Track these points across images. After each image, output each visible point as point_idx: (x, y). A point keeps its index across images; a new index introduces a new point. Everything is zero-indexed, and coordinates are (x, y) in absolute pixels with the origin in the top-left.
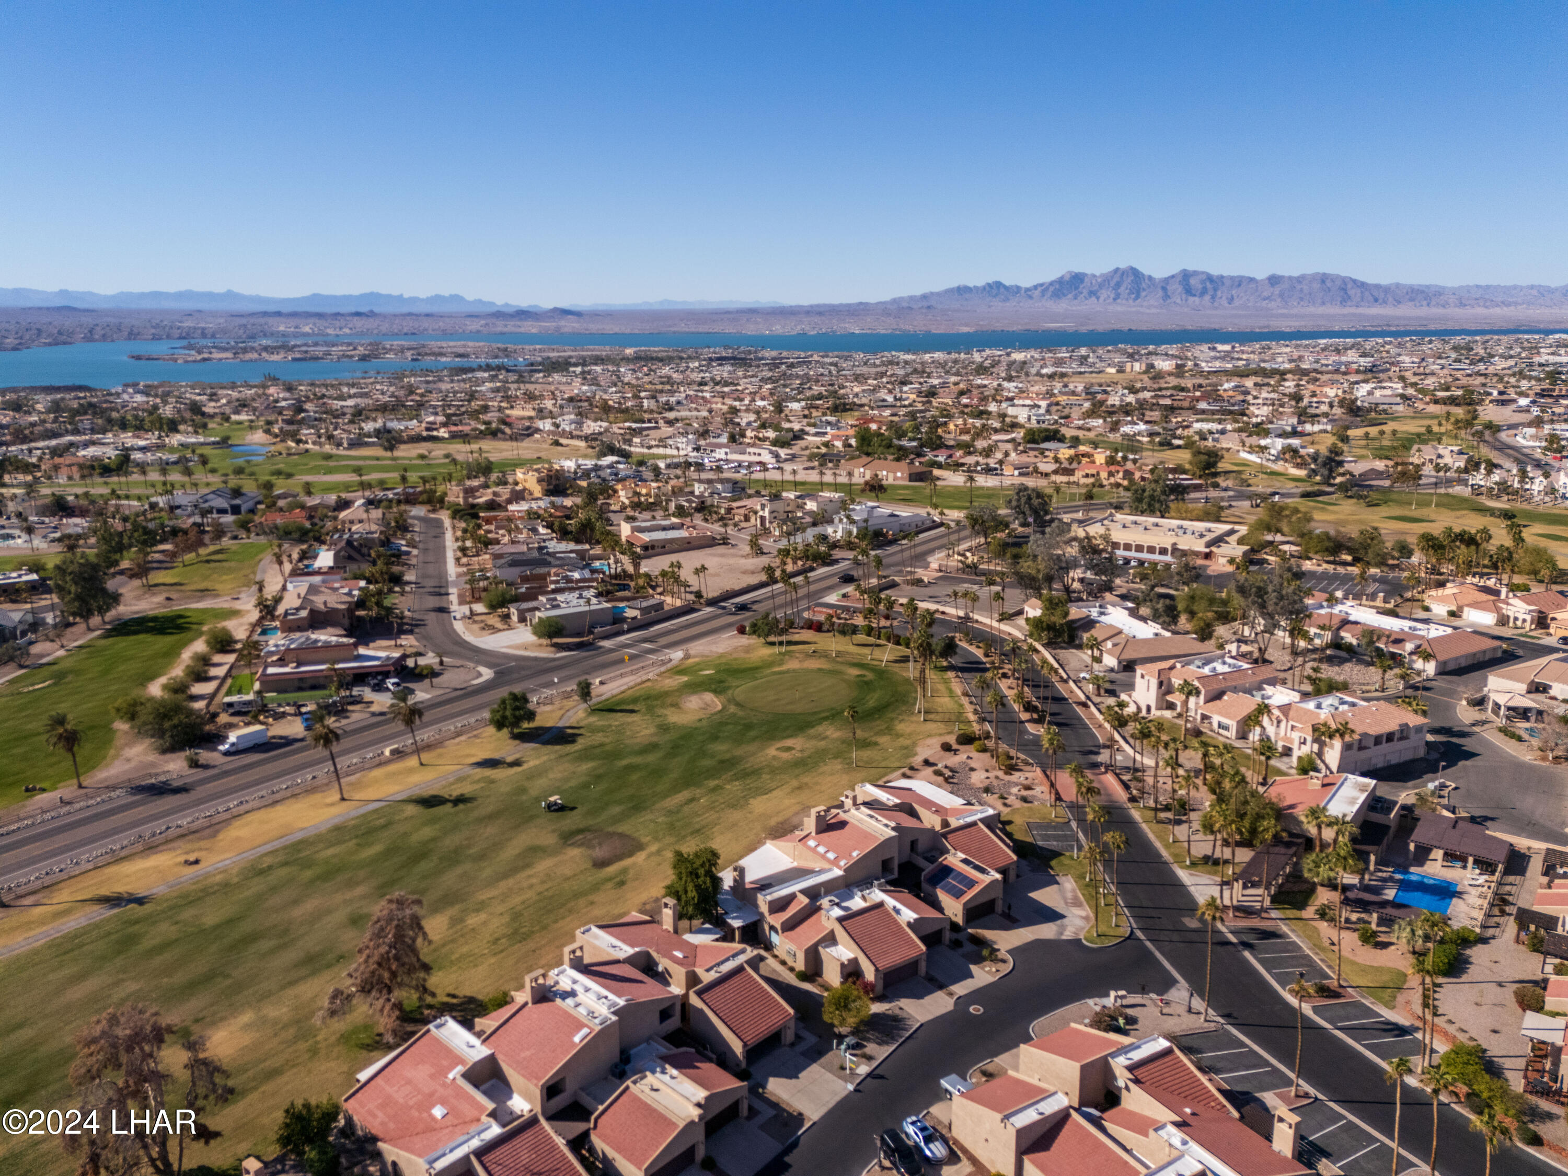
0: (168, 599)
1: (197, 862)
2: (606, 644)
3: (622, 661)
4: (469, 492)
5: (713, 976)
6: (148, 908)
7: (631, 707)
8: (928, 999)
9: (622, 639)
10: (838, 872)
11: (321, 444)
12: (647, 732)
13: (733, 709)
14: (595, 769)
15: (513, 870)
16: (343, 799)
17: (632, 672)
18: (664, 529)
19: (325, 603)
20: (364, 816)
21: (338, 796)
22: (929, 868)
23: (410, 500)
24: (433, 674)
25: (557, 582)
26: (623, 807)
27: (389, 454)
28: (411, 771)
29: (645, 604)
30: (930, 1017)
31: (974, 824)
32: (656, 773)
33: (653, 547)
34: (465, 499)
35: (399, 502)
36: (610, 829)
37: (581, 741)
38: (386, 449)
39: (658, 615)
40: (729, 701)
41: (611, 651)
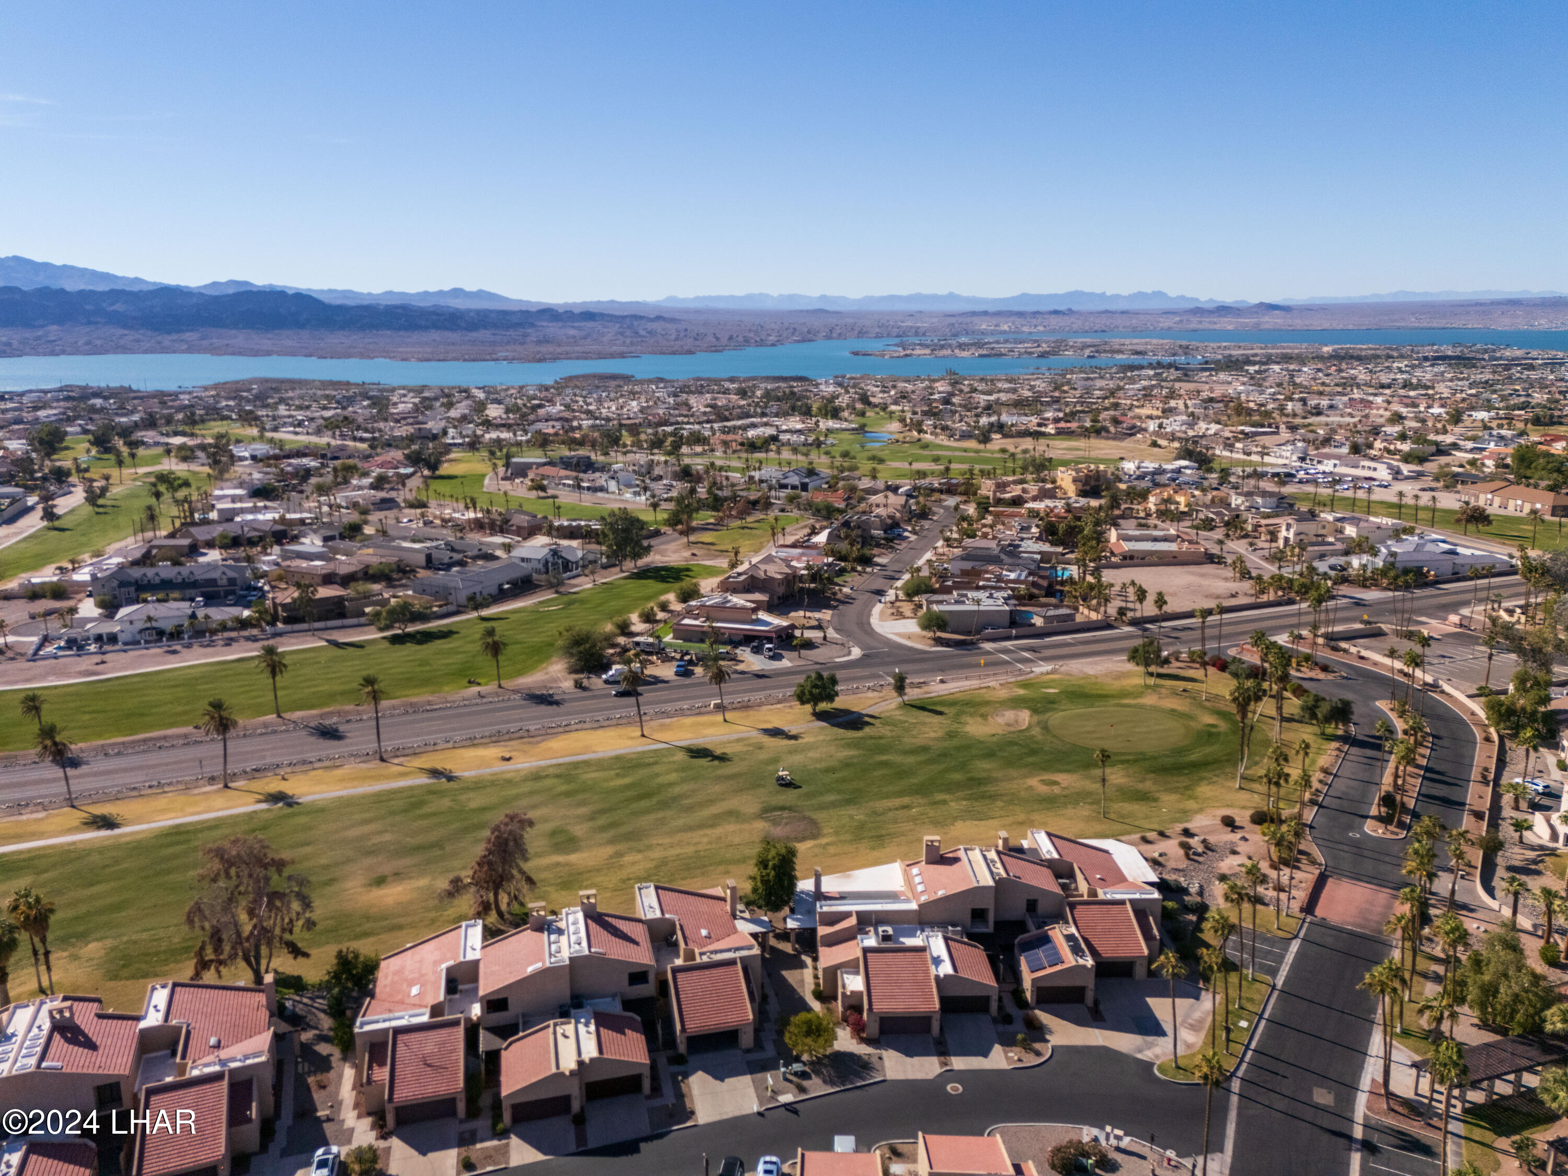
0: (694, 555)
1: (509, 759)
2: (988, 646)
3: (978, 665)
4: (1001, 487)
5: (705, 959)
6: (452, 784)
7: (939, 708)
8: (916, 1060)
9: (1008, 644)
10: (914, 906)
11: (936, 435)
12: (933, 735)
13: (1036, 731)
14: (852, 757)
15: (701, 826)
16: (643, 736)
17: (979, 677)
18: (1156, 539)
19: (765, 571)
20: (644, 752)
21: (639, 733)
22: (1034, 932)
23: (950, 490)
24: (809, 645)
25: (989, 580)
26: (839, 797)
27: (982, 447)
28: (713, 724)
29: (1052, 613)
30: (901, 1077)
31: (1122, 902)
32: (902, 773)
33: (1132, 558)
34: (995, 492)
35: (941, 491)
36: (808, 814)
37: (867, 730)
38: (980, 442)
39: (1067, 626)
40: (1039, 723)
41: (988, 653)
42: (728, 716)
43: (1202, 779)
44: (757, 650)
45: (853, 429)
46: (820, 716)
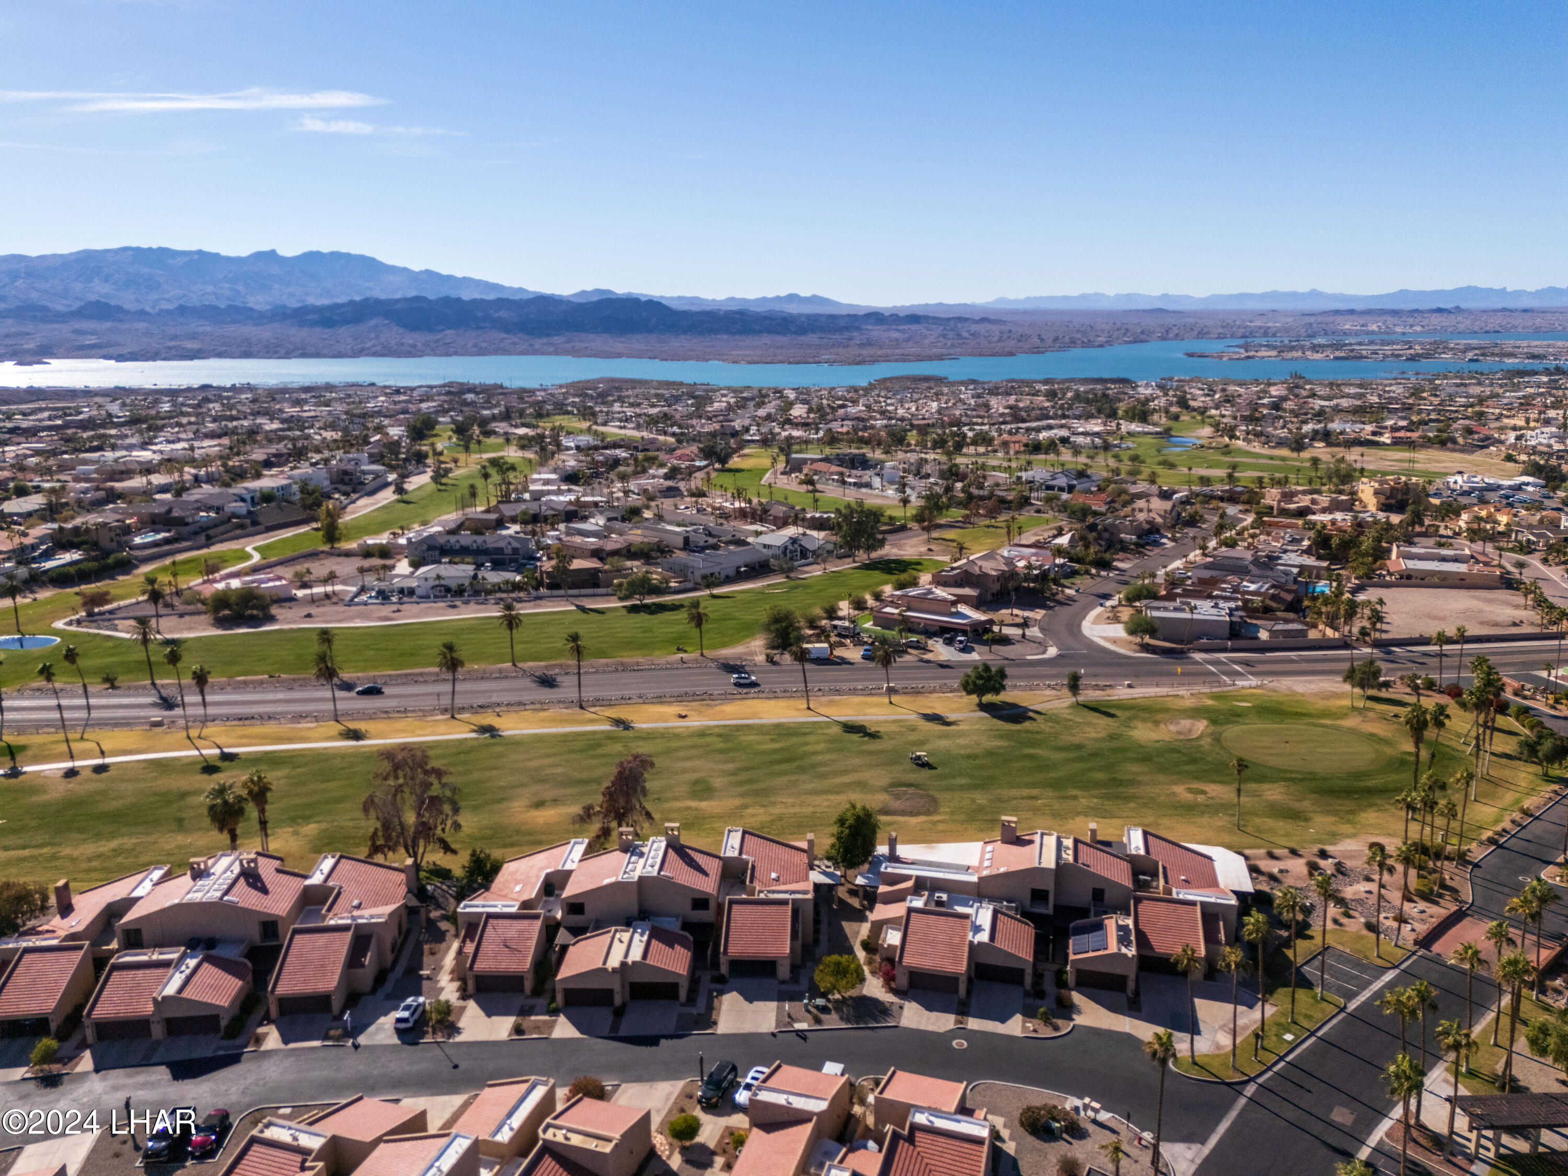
1: (685, 717)
2: (1198, 656)
3: (1176, 674)
4: (1288, 496)
5: (762, 896)
6: (626, 733)
7: (1112, 711)
8: (934, 1014)
9: (1222, 656)
10: (974, 879)
11: (1249, 441)
12: (1093, 735)
13: (1206, 742)
14: (1000, 747)
16: (809, 708)
17: (1172, 686)
20: (803, 723)
21: (805, 706)
23: (1232, 498)
25: (1224, 590)
26: (969, 781)
27: (1295, 455)
28: (878, 705)
29: (1280, 627)
30: (913, 1026)
31: (1193, 904)
32: (1043, 766)
33: (1409, 577)
34: (1279, 502)
35: (1222, 499)
36: (931, 793)
37: (1027, 725)
38: (1293, 450)
39: (1297, 642)
40: (1212, 734)
41: (1197, 663)
42: (895, 699)
43: (1371, 805)
44: (949, 642)
45: (1157, 433)
46: (983, 707)
